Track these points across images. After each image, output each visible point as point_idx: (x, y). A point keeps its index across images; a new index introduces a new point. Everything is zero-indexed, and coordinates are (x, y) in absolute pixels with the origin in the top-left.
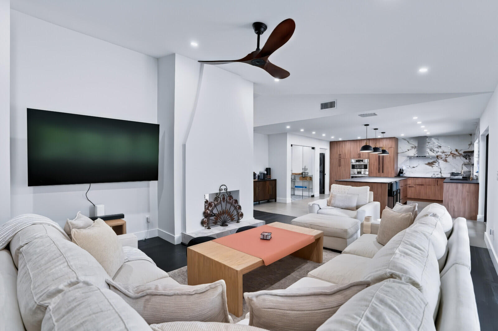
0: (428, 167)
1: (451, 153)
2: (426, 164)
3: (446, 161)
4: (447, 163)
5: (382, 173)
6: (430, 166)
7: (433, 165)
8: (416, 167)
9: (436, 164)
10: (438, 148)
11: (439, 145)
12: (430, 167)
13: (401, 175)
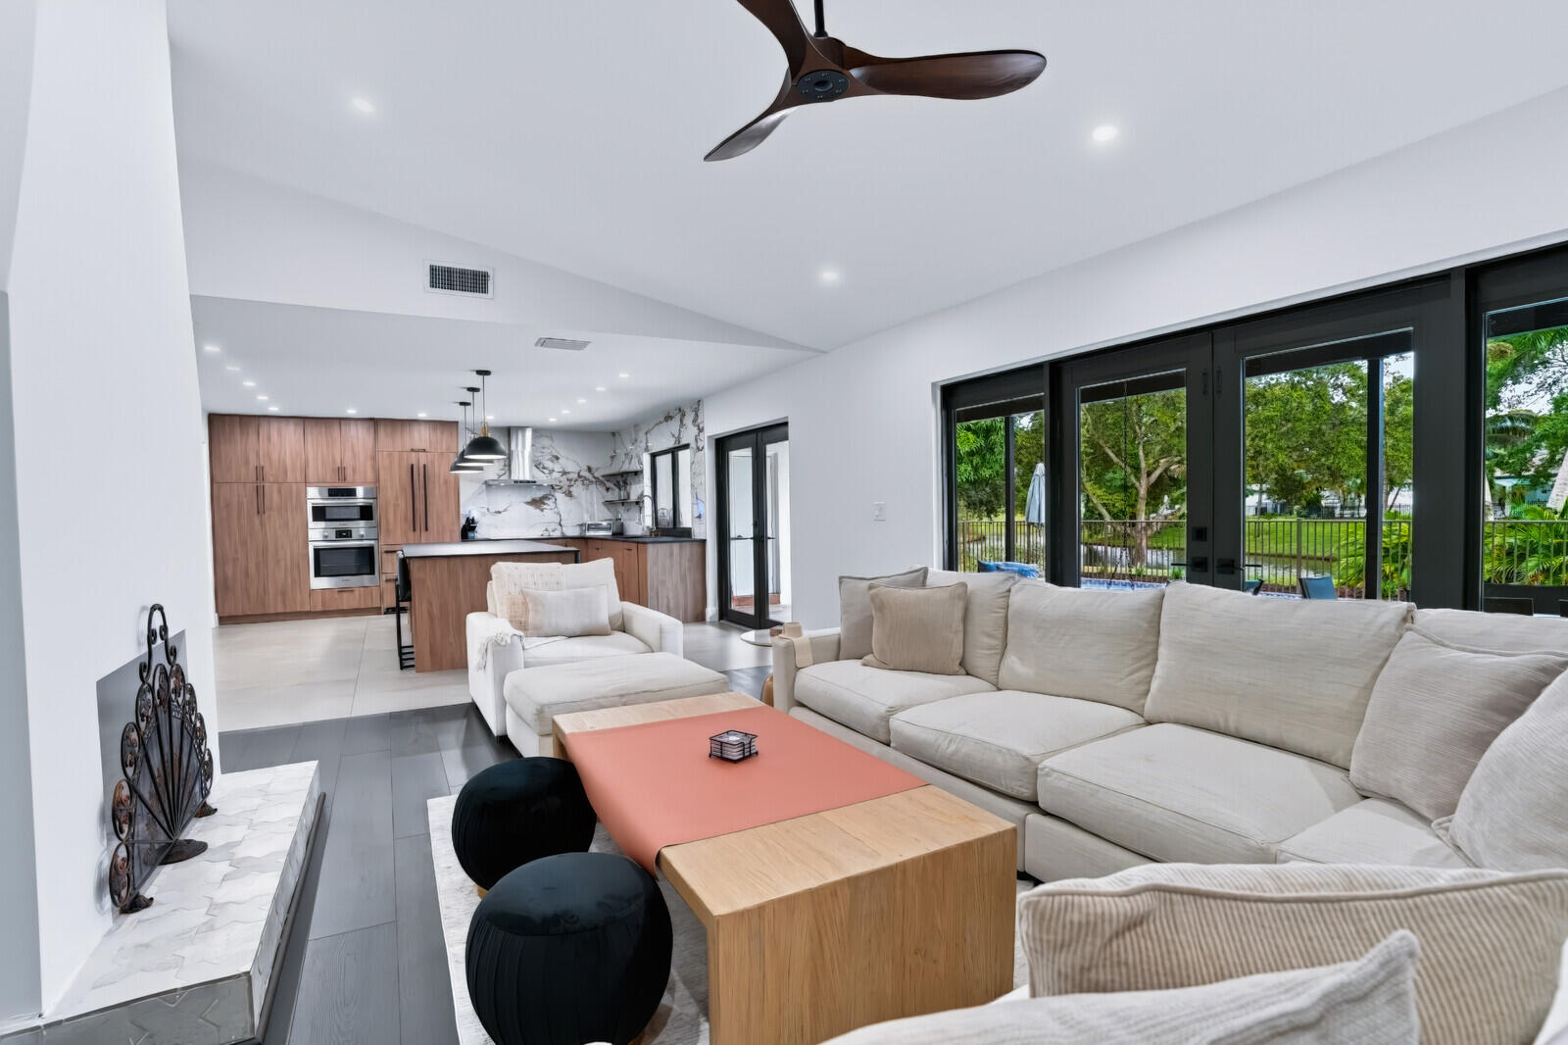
0: (531, 509)
1: (579, 476)
2: (528, 503)
3: (569, 494)
4: (573, 501)
5: (423, 533)
6: (538, 507)
7: (545, 506)
8: (505, 510)
9: (550, 502)
10: (552, 461)
11: (555, 454)
12: (538, 510)
13: (471, 535)
